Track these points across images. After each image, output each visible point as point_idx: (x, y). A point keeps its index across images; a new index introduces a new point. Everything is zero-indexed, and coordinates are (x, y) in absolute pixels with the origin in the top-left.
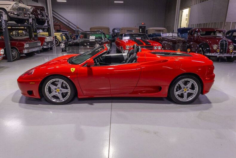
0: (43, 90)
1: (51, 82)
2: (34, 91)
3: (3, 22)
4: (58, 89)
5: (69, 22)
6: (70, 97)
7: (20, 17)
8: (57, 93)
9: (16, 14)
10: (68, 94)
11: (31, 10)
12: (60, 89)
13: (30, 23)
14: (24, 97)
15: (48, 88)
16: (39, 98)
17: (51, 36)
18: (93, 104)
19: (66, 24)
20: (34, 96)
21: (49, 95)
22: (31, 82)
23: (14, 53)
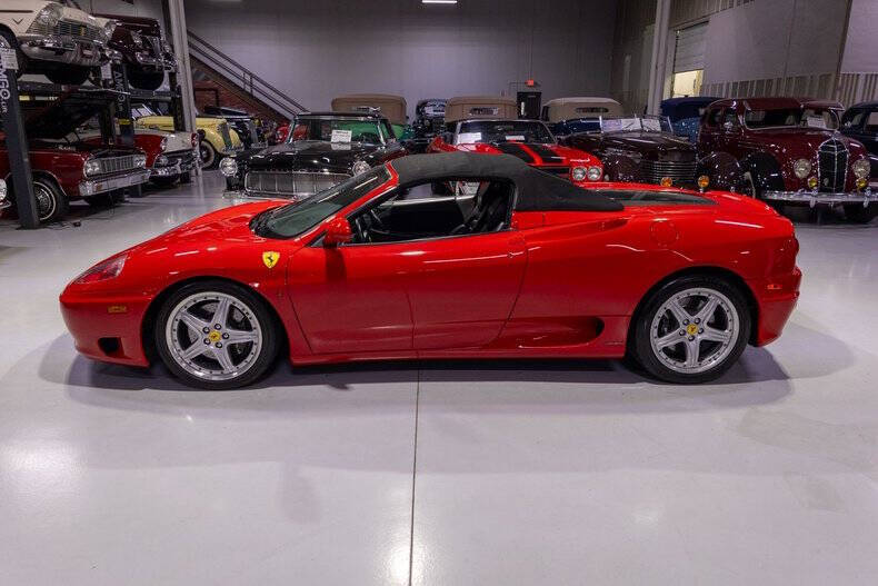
1: (189, 306)
2: (122, 339)
3: (4, 77)
4: (216, 332)
5: (253, 76)
6: (261, 359)
7: (65, 59)
8: (212, 347)
9: (49, 48)
10: (253, 350)
11: (108, 33)
12: (221, 332)
13: (105, 81)
14: (88, 362)
15: (176, 327)
16: (145, 365)
17: (183, 130)
18: (348, 385)
19: (241, 84)
20: (126, 358)
21: (182, 352)
22: (111, 304)
23: (46, 195)
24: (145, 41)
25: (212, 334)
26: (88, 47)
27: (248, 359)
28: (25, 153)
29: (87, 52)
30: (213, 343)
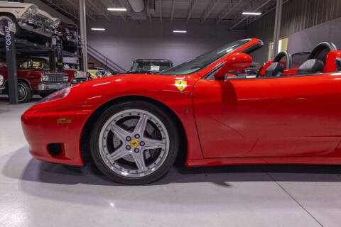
0: (91, 143)
1: (117, 120)
2: (65, 145)
3: (8, 35)
4: (134, 140)
5: (107, 59)
6: (168, 162)
7: (38, 31)
8: (131, 152)
9: (30, 24)
10: (161, 155)
11: (57, 24)
12: (139, 140)
13: (53, 46)
14: (38, 162)
15: (106, 136)
16: (80, 164)
17: (83, 70)
18: (227, 183)
19: (102, 61)
20: (67, 159)
21: (109, 156)
22: (59, 117)
23: (23, 90)
24: (71, 33)
25: (133, 141)
26: (48, 28)
27: (157, 161)
28: (15, 71)
29: (47, 30)
30: (133, 148)
